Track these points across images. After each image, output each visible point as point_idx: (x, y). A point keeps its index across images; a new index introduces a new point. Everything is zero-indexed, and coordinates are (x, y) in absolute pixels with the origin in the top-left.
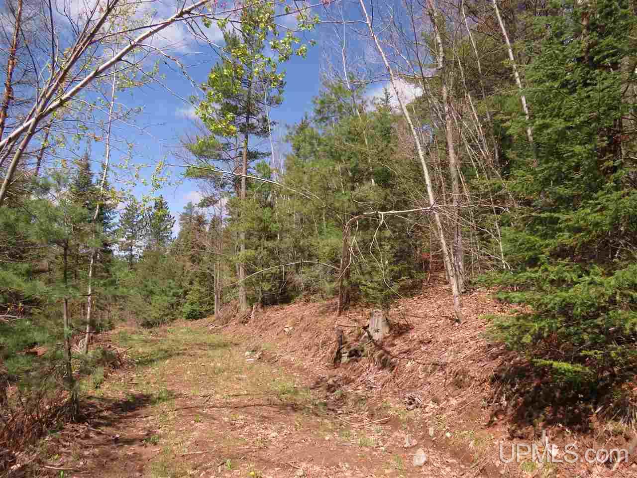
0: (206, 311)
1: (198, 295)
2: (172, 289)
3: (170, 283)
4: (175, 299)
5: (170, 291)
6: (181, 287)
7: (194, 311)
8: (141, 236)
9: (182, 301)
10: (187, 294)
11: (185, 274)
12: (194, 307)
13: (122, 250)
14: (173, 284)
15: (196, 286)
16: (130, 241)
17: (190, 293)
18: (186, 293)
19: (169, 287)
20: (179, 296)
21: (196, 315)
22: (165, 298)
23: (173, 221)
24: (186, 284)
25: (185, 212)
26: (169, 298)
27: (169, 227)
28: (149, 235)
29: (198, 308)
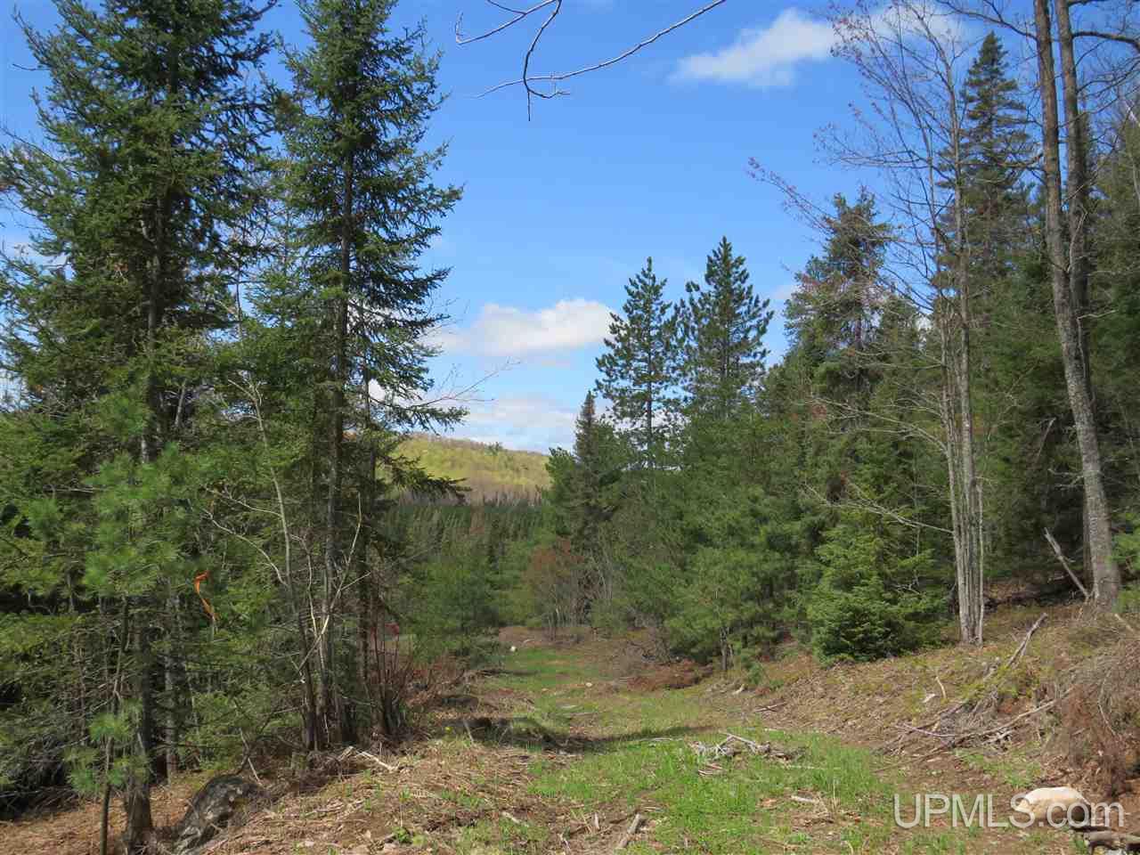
0: (915, 616)
1: (869, 545)
2: (765, 520)
3: (755, 500)
4: (774, 563)
5: (756, 532)
6: (797, 513)
7: (859, 616)
8: (674, 369)
9: (805, 567)
10: (823, 542)
11: (809, 460)
12: (857, 598)
13: (624, 414)
14: (766, 504)
15: (861, 501)
16: (644, 387)
17: (833, 533)
18: (816, 535)
19: (754, 514)
20: (793, 550)
21: (868, 638)
22: (741, 554)
23: (764, 314)
24: (816, 496)
25: (799, 291)
26: (754, 558)
27: (752, 334)
28: (697, 364)
29: (876, 606)
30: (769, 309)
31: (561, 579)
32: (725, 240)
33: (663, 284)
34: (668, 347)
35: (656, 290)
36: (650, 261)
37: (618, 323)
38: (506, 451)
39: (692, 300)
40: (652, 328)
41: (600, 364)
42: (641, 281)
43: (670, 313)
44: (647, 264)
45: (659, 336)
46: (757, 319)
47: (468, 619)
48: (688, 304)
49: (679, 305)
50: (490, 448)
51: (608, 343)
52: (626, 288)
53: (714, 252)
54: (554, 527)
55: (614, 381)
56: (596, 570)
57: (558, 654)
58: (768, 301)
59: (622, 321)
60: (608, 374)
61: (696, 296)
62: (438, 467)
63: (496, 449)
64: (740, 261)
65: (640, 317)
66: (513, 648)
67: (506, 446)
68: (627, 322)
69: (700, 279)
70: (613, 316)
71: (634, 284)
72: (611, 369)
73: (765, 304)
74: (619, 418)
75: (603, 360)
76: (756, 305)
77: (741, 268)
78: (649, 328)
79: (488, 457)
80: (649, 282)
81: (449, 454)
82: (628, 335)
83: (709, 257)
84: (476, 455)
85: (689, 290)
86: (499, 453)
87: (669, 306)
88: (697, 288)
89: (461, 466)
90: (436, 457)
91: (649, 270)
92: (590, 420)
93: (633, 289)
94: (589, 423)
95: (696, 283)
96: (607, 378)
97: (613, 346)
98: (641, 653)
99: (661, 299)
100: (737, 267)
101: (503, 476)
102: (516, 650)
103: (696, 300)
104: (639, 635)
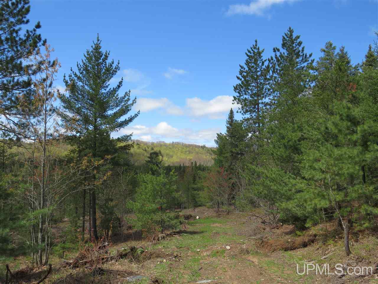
30: (312, 58)
31: (221, 186)
32: (290, 28)
33: (263, 51)
34: (266, 79)
35: (259, 53)
36: (256, 41)
37: (243, 70)
38: (207, 147)
39: (276, 55)
40: (258, 71)
41: (235, 89)
42: (252, 50)
43: (266, 63)
44: (255, 42)
45: (261, 75)
46: (307, 62)
47: (164, 203)
48: (274, 59)
49: (270, 59)
50: (202, 147)
51: (238, 78)
52: (246, 54)
53: (285, 34)
54: (218, 165)
55: (241, 96)
56: (237, 182)
57: (219, 220)
58: (312, 54)
59: (244, 69)
60: (239, 93)
61: (278, 54)
62: (184, 153)
63: (203, 147)
64: (298, 37)
65: (253, 67)
66: (198, 217)
67: (207, 146)
68: (247, 69)
69: (280, 47)
70: (241, 66)
71: (249, 52)
72: (240, 91)
73: (310, 55)
74: (245, 113)
75: (237, 87)
76: (306, 57)
77: (298, 40)
78: (257, 72)
79: (201, 150)
80: (256, 51)
81: (188, 149)
82: (247, 76)
83: (283, 37)
84: (197, 150)
85: (274, 51)
86: (205, 148)
87: (265, 61)
88: (278, 50)
89: (192, 153)
90: (184, 150)
91: (256, 45)
92: (232, 121)
93: (249, 54)
94: (232, 122)
95: (278, 48)
96: (238, 95)
97: (241, 80)
98: (260, 220)
99: (262, 58)
100: (297, 40)
101: (206, 156)
102: (199, 218)
103: (278, 56)
104: (257, 210)
